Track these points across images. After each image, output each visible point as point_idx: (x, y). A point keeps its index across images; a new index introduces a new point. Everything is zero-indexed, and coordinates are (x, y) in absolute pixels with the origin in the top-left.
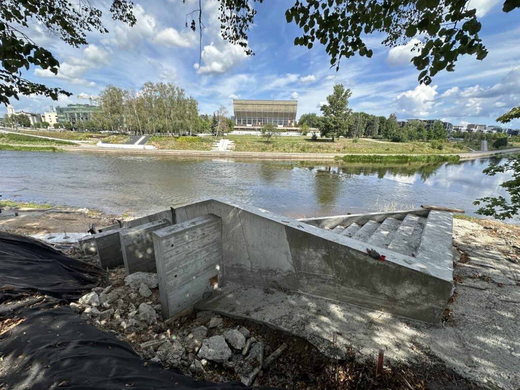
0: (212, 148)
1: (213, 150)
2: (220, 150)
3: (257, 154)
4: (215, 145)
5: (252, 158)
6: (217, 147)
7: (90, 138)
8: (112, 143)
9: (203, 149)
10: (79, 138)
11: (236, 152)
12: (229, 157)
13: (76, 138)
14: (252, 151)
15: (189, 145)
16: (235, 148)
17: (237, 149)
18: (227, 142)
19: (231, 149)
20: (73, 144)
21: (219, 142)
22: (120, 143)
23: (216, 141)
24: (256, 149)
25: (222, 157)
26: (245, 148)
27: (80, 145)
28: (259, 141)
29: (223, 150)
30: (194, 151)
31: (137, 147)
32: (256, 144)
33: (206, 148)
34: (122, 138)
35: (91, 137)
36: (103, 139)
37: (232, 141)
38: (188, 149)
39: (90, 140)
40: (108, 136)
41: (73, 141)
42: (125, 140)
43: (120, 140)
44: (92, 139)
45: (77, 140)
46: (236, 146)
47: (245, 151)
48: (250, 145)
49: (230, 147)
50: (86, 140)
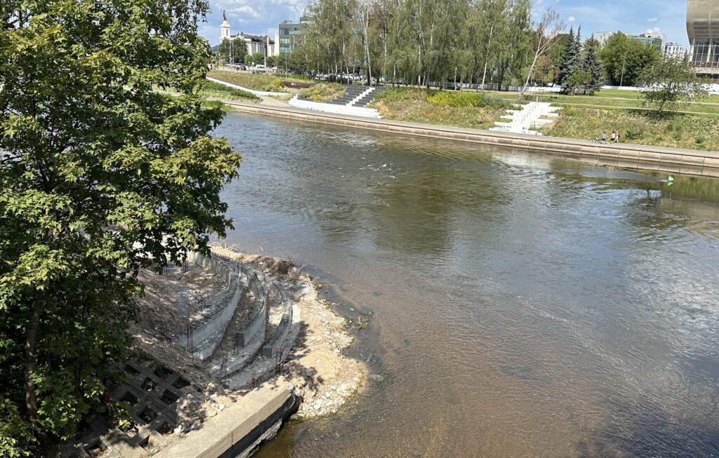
0: (496, 123)
2: (510, 130)
4: (507, 116)
6: (510, 121)
9: (473, 124)
10: (267, 87)
13: (264, 86)
16: (551, 127)
17: (557, 130)
18: (544, 108)
19: (539, 130)
20: (253, 97)
21: (520, 110)
22: (324, 101)
23: (516, 105)
26: (579, 129)
27: (262, 100)
28: (634, 112)
29: (519, 133)
30: (448, 128)
31: (349, 111)
32: (622, 118)
33: (481, 124)
34: (333, 90)
35: (289, 85)
36: (303, 89)
37: (556, 109)
41: (255, 92)
42: (336, 95)
43: (329, 93)
44: (289, 89)
45: (263, 89)
46: (558, 123)
47: (573, 135)
49: (542, 123)
50: (277, 91)
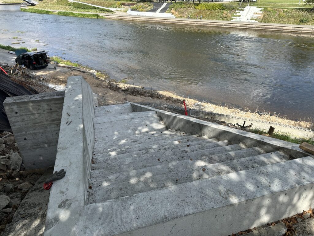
0: (233, 17)
1: (234, 20)
2: (242, 20)
3: (291, 27)
4: (237, 14)
5: (282, 32)
6: (240, 16)
7: (123, 6)
8: (138, 11)
9: (222, 18)
10: (115, 6)
11: (263, 24)
12: (251, 29)
13: (113, 6)
14: (284, 22)
15: (208, 13)
16: (261, 18)
17: (265, 20)
18: (254, 9)
19: (256, 20)
20: (110, 11)
21: (243, 10)
22: (145, 11)
23: (240, 8)
24: (292, 20)
25: (243, 29)
26: (276, 18)
27: (115, 13)
28: (299, 9)
29: (247, 21)
30: (211, 21)
31: (158, 15)
32: (294, 13)
33: (226, 18)
34: (147, 6)
35: (124, 4)
36: (132, 6)
37: (260, 9)
38: (205, 18)
39: (123, 8)
40: (136, 4)
41: (110, 9)
42: (149, 8)
43: (146, 7)
44: (124, 7)
45: (114, 7)
46: (264, 16)
47: (274, 22)
48: (284, 15)
49: (256, 16)
50: (119, 8)
